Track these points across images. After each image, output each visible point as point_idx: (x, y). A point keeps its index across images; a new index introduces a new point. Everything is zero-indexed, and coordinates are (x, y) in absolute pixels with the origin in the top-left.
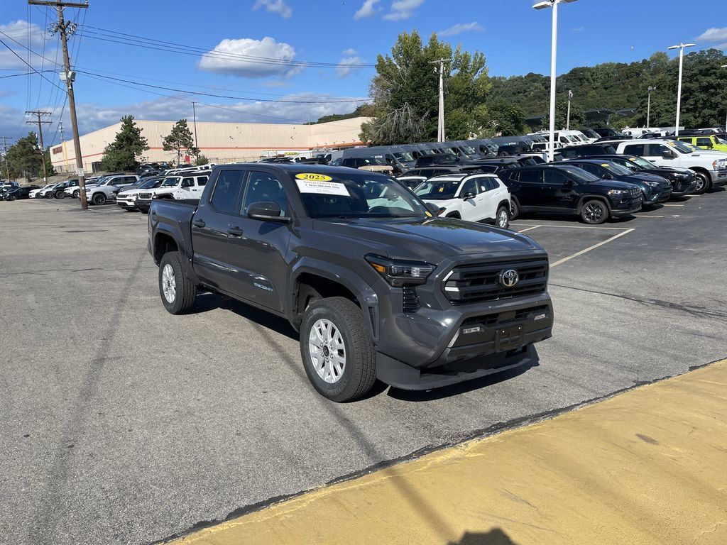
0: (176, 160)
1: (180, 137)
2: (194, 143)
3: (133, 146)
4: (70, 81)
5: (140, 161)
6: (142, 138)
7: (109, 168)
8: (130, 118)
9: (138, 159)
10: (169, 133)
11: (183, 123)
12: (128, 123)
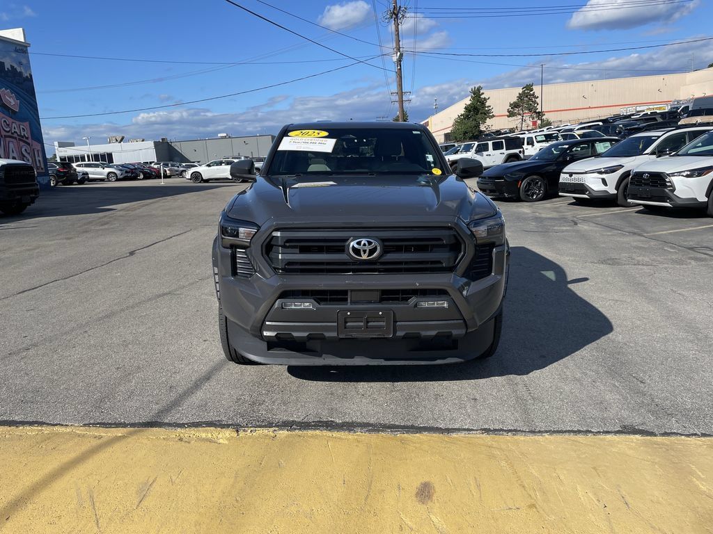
0: (519, 126)
1: (525, 102)
2: (539, 107)
3: (479, 116)
4: (400, 60)
5: (485, 129)
6: (488, 107)
7: (456, 138)
8: (479, 89)
9: (482, 128)
10: (514, 99)
11: (529, 87)
12: (477, 94)
